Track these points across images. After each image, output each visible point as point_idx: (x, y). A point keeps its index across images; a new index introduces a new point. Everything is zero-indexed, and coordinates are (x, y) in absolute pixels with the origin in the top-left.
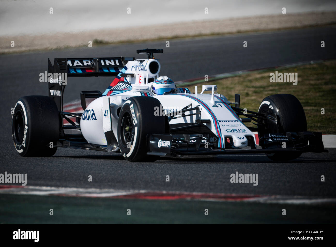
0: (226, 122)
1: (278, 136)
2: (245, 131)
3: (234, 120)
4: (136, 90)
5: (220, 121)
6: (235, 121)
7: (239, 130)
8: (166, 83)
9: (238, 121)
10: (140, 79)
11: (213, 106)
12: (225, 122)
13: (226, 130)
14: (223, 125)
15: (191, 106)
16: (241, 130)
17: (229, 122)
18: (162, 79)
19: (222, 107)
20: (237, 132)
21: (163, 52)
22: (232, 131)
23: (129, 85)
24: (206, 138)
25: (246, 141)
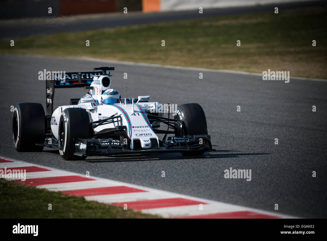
0: (139, 127)
1: (179, 138)
2: (152, 135)
3: (144, 126)
4: (83, 101)
5: (133, 127)
6: (146, 127)
7: (146, 134)
8: (111, 95)
9: (148, 127)
10: (97, 91)
11: (132, 115)
12: (137, 127)
13: (136, 135)
14: (135, 130)
15: (117, 114)
16: (148, 134)
17: (140, 127)
18: (108, 92)
19: (139, 115)
20: (145, 136)
21: (114, 70)
22: (140, 135)
23: (91, 96)
24: (119, 141)
25: (149, 143)
